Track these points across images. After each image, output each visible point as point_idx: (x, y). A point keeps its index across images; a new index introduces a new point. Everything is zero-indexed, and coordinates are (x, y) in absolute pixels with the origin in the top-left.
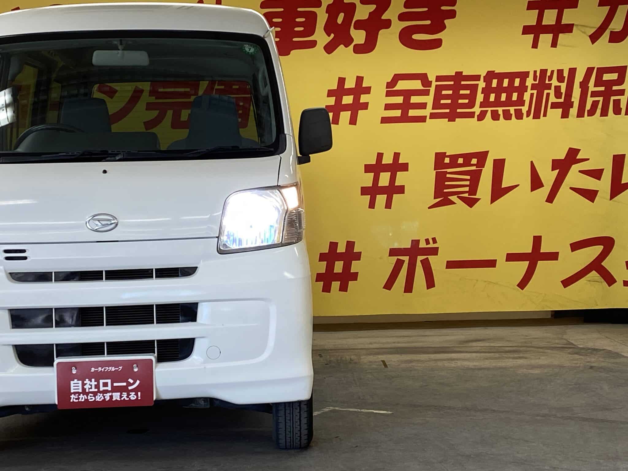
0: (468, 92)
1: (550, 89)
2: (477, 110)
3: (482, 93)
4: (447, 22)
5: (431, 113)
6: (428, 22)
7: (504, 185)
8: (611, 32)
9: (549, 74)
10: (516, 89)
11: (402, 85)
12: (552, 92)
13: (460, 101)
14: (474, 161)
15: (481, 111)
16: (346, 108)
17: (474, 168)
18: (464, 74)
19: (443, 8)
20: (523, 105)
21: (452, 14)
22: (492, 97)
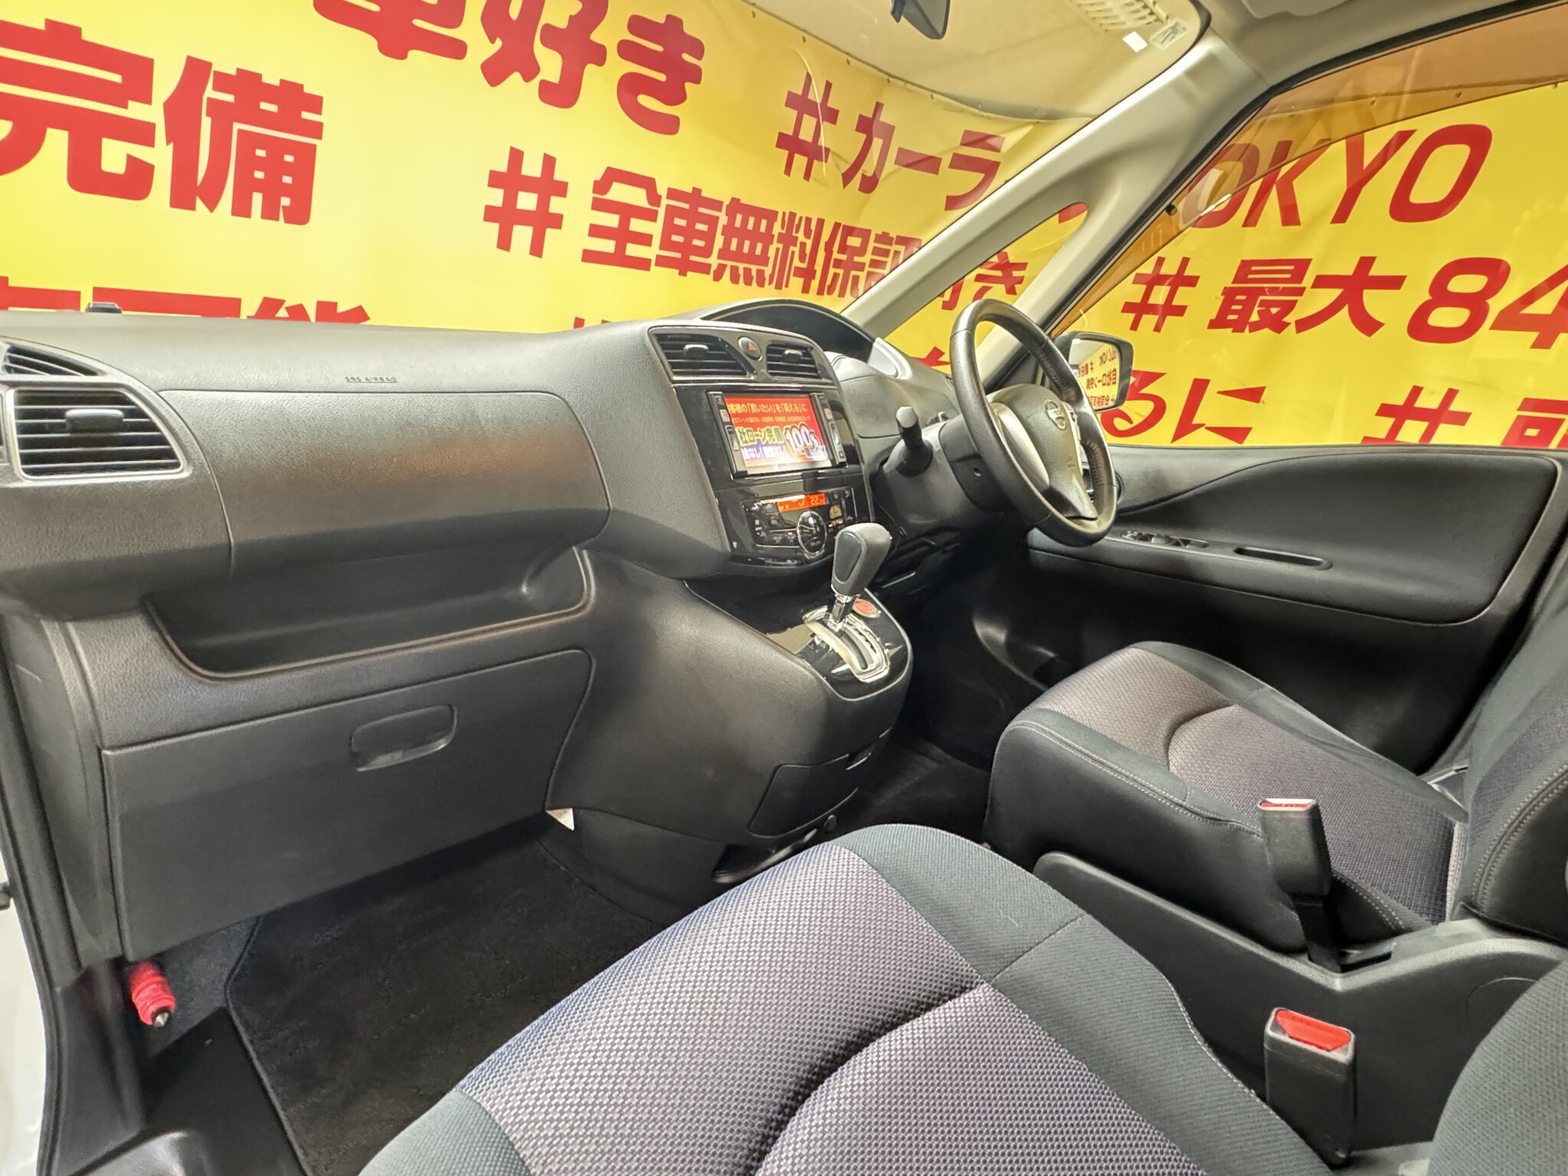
0: (705, 228)
1: (795, 246)
2: (714, 261)
3: (723, 234)
4: (688, 86)
5: (658, 257)
6: (661, 77)
8: (863, 175)
9: (796, 222)
10: (761, 238)
11: (617, 192)
12: (796, 249)
13: (695, 242)
15: (719, 264)
16: (525, 218)
18: (704, 194)
19: (686, 57)
20: (766, 264)
21: (695, 76)
22: (734, 244)
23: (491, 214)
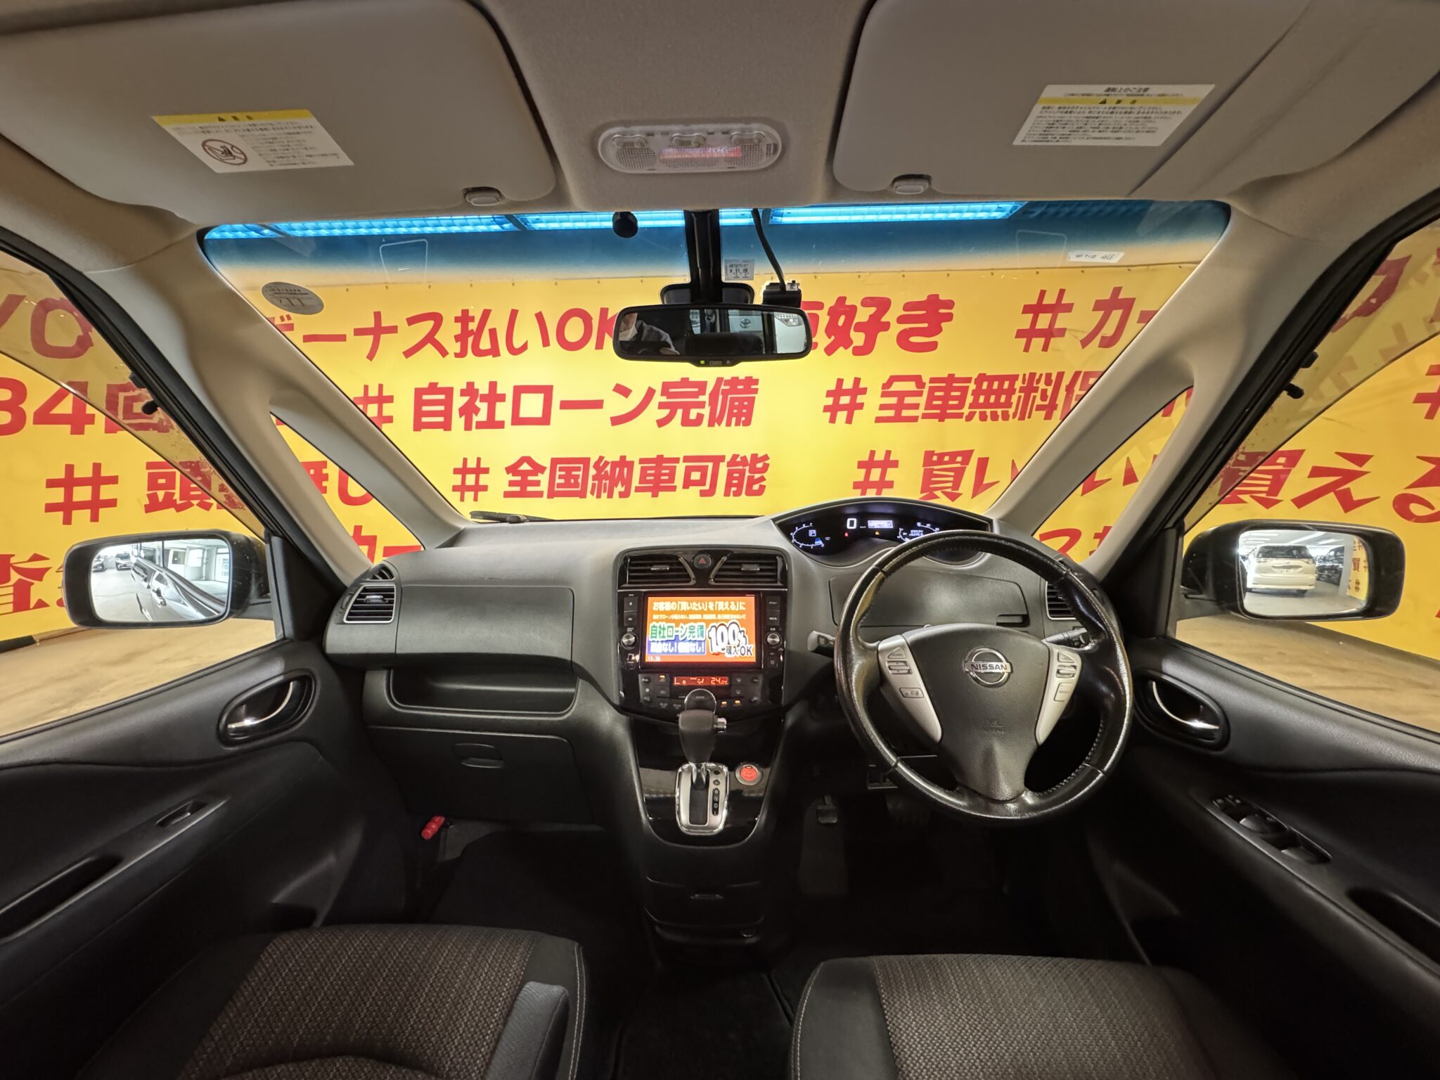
0: (958, 394)
1: (1036, 392)
2: (966, 411)
3: (972, 395)
4: (943, 325)
5: (923, 414)
6: (925, 325)
7: (985, 482)
8: (1103, 338)
9: (1037, 377)
10: (1004, 392)
11: (897, 387)
12: (1038, 395)
13: (951, 403)
14: (959, 459)
15: (970, 412)
16: (843, 408)
17: (958, 465)
18: (956, 376)
19: (942, 311)
20: (1011, 407)
21: (949, 317)
22: (982, 399)
23: (826, 409)
